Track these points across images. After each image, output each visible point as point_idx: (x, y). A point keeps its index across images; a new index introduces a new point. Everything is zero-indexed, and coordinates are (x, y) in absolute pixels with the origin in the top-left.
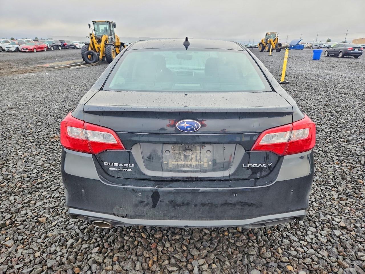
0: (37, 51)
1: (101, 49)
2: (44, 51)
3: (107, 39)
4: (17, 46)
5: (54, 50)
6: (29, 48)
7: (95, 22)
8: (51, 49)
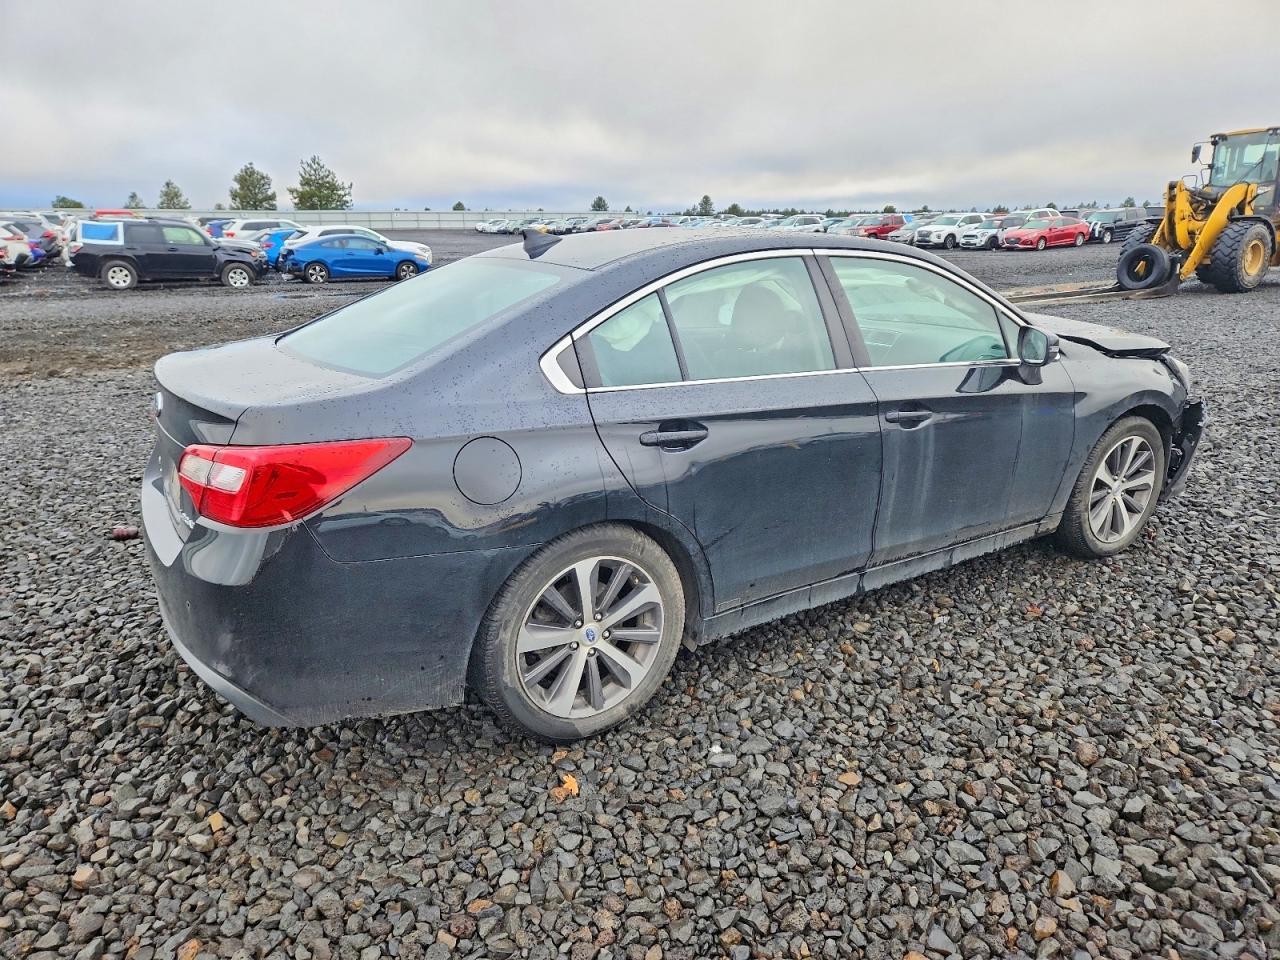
0: (1046, 248)
1: (1201, 240)
2: (1073, 245)
3: (1248, 199)
4: (993, 232)
5: (1111, 241)
6: (1024, 239)
7: (1223, 137)
8: (1102, 239)
